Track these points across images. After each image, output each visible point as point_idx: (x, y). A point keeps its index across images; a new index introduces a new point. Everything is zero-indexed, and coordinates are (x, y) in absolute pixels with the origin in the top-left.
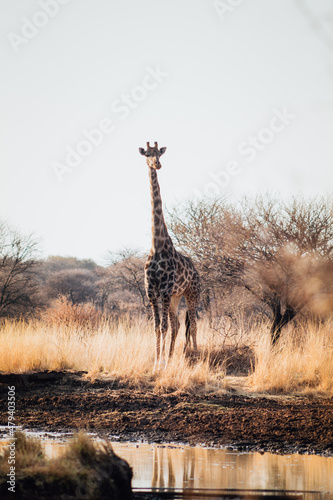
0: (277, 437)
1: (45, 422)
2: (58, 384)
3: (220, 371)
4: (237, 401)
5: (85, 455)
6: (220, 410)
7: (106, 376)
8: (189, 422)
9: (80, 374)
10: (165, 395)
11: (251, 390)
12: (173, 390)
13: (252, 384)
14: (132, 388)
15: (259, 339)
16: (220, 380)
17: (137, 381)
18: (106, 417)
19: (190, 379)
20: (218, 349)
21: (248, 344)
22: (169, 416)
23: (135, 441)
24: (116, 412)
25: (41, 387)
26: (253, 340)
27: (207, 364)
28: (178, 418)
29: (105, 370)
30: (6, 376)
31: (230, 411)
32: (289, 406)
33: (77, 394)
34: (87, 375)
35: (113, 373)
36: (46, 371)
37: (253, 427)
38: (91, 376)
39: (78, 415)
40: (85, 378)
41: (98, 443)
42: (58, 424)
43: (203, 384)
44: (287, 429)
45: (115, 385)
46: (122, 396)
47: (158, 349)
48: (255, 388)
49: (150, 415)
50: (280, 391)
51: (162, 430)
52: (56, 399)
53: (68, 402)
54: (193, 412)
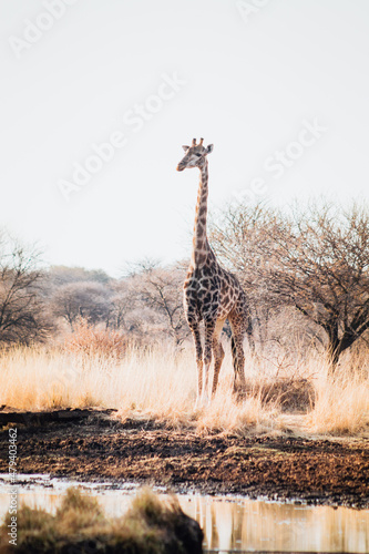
0: (351, 488)
1: (75, 470)
2: (83, 424)
3: (274, 408)
4: (295, 444)
5: (150, 513)
6: (278, 456)
7: (139, 416)
8: (244, 470)
9: (108, 412)
10: (210, 437)
11: (310, 431)
12: (218, 432)
13: (310, 425)
14: (170, 428)
15: (315, 367)
16: (275, 420)
17: (175, 421)
18: (146, 464)
19: (238, 418)
20: (271, 382)
21: (305, 377)
22: (219, 463)
23: (185, 493)
24: (156, 458)
25: (62, 427)
26: (311, 372)
27: (259, 401)
28: (230, 465)
29: (138, 408)
30: (21, 415)
31: (291, 457)
32: (359, 451)
33: (106, 435)
34: (116, 414)
35: (147, 411)
36: (69, 409)
37: (321, 477)
38: (121, 415)
39: (112, 461)
40: (113, 417)
42: (91, 473)
43: (253, 424)
44: (361, 479)
45: (150, 426)
46: (159, 439)
47: (200, 384)
48: (315, 429)
49: (198, 461)
50: (345, 432)
51: (215, 480)
52: (81, 442)
53: (96, 445)
54: (247, 458)
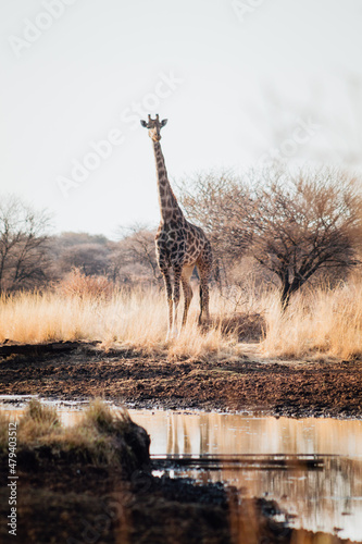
0: (291, 401)
1: (61, 391)
2: (73, 354)
3: (233, 338)
4: (250, 366)
5: (102, 422)
6: (234, 376)
7: (120, 346)
8: (203, 388)
9: (94, 343)
10: (179, 363)
11: (262, 356)
12: (186, 358)
13: (264, 351)
14: (146, 356)
15: (269, 306)
16: (232, 347)
17: (150, 350)
18: (121, 385)
19: (202, 346)
20: (230, 317)
21: (259, 312)
22: (183, 383)
23: (151, 408)
24: (130, 380)
25: (56, 357)
26: (263, 307)
27: (219, 332)
28: (192, 384)
29: (119, 340)
30: (22, 347)
31: (243, 377)
32: (302, 371)
33: (91, 363)
34: (101, 345)
35: (127, 342)
36: (61, 342)
37: (267, 393)
38: (105, 345)
39: (93, 383)
40: (99, 347)
41: (115, 411)
42: (74, 393)
43: (215, 351)
44: (301, 393)
45: (129, 354)
46: (136, 365)
47: (171, 318)
48: (267, 354)
49: (164, 382)
50: (292, 356)
51: (177, 397)
52: (71, 369)
53: (83, 371)
54: (206, 378)
